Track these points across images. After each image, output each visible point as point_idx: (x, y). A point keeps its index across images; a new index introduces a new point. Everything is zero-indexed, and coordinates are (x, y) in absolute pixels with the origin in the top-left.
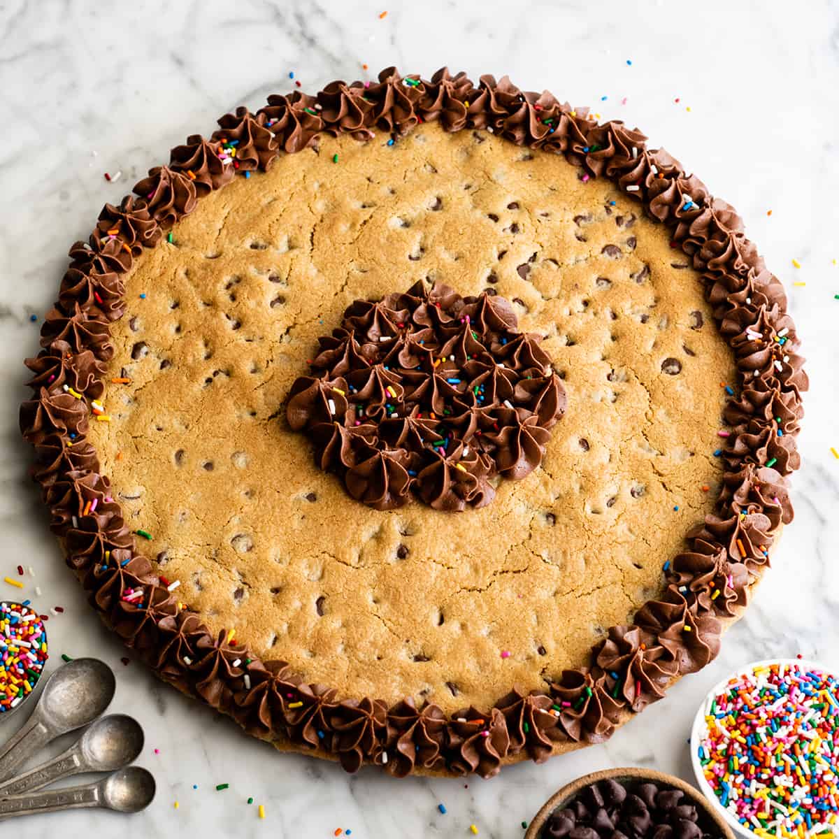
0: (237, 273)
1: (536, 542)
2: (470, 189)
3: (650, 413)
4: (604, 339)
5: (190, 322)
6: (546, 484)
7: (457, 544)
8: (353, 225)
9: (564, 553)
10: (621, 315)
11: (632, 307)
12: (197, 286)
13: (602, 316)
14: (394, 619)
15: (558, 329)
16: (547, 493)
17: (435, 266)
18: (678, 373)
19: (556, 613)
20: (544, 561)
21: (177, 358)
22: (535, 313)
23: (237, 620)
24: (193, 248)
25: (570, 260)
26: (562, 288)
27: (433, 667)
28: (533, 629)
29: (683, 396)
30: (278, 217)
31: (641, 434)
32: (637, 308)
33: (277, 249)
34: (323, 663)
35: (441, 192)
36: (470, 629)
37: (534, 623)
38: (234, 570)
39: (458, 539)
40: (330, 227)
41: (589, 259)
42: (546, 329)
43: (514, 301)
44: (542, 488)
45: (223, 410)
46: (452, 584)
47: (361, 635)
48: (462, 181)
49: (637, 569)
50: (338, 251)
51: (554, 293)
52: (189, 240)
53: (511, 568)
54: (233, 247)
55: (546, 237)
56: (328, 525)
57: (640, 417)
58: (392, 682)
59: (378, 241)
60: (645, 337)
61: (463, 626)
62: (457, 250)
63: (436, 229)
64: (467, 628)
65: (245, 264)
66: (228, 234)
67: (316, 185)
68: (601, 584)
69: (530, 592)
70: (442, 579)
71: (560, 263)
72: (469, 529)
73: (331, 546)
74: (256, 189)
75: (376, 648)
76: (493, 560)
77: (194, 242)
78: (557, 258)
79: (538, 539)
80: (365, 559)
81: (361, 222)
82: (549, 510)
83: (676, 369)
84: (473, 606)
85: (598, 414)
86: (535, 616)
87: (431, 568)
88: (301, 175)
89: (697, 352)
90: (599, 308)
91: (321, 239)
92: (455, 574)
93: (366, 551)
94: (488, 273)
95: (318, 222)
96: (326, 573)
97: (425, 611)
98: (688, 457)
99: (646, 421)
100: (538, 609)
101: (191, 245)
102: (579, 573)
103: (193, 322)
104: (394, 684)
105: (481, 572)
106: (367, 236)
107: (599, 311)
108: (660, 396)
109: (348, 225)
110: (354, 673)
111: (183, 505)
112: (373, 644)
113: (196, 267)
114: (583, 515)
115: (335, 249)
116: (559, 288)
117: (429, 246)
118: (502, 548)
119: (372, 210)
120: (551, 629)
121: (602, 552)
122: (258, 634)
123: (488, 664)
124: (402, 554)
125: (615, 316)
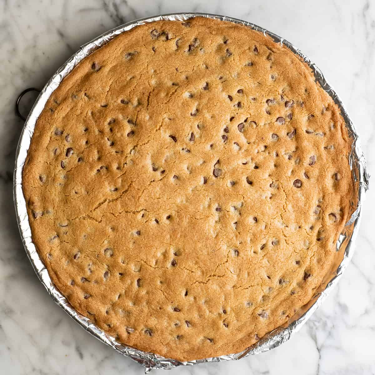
0: (114, 117)
1: (229, 264)
2: (222, 80)
3: (285, 206)
4: (271, 167)
5: (92, 140)
6: (236, 236)
7: (196, 261)
8: (167, 94)
9: (240, 270)
10: (280, 155)
11: (285, 151)
12: (96, 122)
13: (272, 155)
14: (167, 292)
15: (252, 159)
16: (237, 241)
17: (202, 120)
18: (300, 187)
19: (232, 296)
20: (231, 272)
21: (85, 158)
22: (243, 151)
23: (104, 286)
24: (95, 101)
25: (262, 124)
26: (256, 139)
27: (181, 315)
28: (222, 302)
29: (300, 199)
30: (134, 88)
31: (280, 216)
32: (287, 152)
33: (132, 105)
34: (138, 309)
35: (209, 80)
36: (197, 300)
37: (224, 300)
38: (105, 264)
39: (197, 260)
40: (157, 94)
41: (270, 124)
42: (247, 159)
43: (234, 143)
44: (234, 238)
45: (103, 187)
46: (192, 279)
47: (154, 299)
48: (219, 75)
49: (268, 279)
50: (159, 107)
51: (252, 140)
52: (94, 96)
53: (218, 274)
54: (113, 101)
55: (253, 110)
56: (144, 248)
57: (281, 208)
58: (164, 319)
59: (178, 104)
60: (289, 168)
61: (195, 298)
62: (213, 113)
63: (204, 101)
64: (196, 299)
65: (118, 113)
66: (111, 94)
67: (153, 71)
68: (252, 285)
69: (224, 286)
70: (189, 277)
71: (257, 125)
72: (202, 255)
73: (145, 257)
74: (125, 71)
75: (159, 304)
76: (210, 270)
77: (96, 97)
78: (257, 122)
79: (230, 263)
80: (158, 264)
81: (171, 93)
82: (237, 249)
83: (299, 185)
84: (200, 290)
85: (263, 205)
86: (224, 297)
87: (184, 272)
88: (146, 65)
89: (310, 177)
90: (271, 151)
91: (153, 100)
92: (194, 275)
93: (159, 261)
94: (225, 127)
95: (152, 91)
96: (142, 270)
97: (180, 290)
98: (298, 229)
99: (283, 209)
100: (226, 294)
101: (94, 99)
102: (244, 280)
103: (93, 140)
104: (165, 320)
105: (205, 274)
106: (173, 101)
107: (271, 152)
108: (290, 198)
109: (165, 94)
110: (149, 314)
111: (85, 232)
112: (158, 303)
113: (96, 111)
114: (250, 254)
115: (158, 106)
116: (255, 138)
117: (200, 110)
118: (215, 264)
119: (176, 87)
120: (230, 303)
121: (255, 271)
122: (113, 294)
123: (202, 315)
124: (173, 264)
125: (277, 155)
